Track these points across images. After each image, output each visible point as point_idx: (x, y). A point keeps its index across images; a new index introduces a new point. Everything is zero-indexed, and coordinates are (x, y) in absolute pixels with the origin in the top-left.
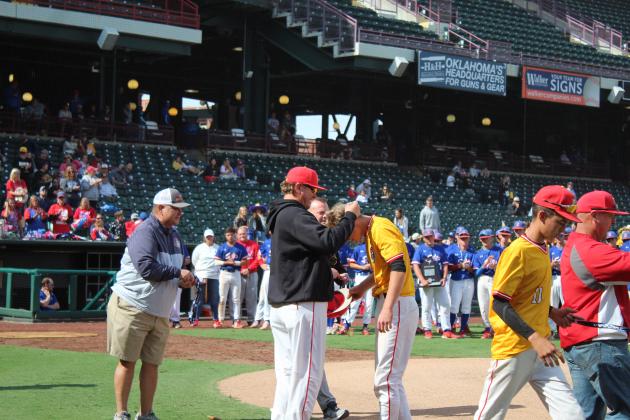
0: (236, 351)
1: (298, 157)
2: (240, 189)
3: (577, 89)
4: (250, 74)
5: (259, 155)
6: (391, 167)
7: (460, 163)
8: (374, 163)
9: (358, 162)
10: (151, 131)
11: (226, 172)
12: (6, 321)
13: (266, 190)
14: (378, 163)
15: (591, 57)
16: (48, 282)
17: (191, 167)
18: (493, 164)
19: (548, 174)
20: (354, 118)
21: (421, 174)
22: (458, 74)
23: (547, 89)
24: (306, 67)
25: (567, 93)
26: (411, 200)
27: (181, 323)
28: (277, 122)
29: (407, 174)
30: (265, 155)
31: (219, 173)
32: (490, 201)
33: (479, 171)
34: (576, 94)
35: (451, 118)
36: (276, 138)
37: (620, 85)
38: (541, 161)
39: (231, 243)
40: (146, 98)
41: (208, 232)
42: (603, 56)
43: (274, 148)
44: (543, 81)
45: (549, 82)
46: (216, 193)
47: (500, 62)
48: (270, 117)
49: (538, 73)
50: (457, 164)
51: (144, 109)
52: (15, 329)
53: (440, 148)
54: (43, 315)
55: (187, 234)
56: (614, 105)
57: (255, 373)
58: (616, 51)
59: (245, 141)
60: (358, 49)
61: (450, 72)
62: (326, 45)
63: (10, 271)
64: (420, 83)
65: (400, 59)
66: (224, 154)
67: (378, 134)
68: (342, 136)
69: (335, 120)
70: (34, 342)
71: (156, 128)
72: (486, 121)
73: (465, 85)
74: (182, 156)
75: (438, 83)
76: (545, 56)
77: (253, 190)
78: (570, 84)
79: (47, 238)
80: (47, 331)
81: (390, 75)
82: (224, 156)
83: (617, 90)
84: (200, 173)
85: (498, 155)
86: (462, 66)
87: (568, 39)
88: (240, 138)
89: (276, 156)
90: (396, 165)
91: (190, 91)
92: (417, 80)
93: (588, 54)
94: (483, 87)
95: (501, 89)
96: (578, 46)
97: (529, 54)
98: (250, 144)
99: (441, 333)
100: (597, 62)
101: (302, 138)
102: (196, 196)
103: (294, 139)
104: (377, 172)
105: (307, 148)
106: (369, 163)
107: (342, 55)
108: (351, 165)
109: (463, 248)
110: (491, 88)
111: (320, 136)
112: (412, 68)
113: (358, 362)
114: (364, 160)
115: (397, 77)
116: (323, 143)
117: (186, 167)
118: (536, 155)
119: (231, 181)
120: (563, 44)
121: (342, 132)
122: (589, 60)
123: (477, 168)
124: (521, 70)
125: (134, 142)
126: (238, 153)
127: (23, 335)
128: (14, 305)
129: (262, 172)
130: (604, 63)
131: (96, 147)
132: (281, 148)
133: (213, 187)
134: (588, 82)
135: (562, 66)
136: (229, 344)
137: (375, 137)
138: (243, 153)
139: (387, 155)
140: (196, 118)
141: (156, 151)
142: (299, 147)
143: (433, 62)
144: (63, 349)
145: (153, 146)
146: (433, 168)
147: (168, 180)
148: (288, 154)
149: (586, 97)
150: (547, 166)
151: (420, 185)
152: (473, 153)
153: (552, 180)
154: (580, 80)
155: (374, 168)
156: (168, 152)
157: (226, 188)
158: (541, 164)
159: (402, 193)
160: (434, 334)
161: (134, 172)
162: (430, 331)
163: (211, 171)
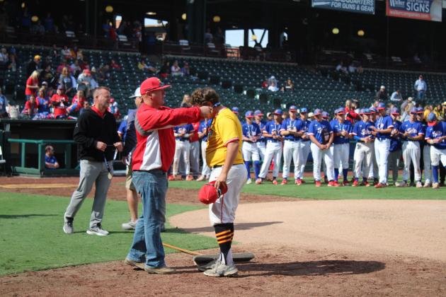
0: (183, 196)
1: (226, 60)
2: (185, 83)
3: (425, 9)
4: (192, 1)
5: (199, 58)
6: (293, 66)
7: (342, 63)
8: (281, 64)
9: (270, 63)
10: (122, 42)
12: (21, 176)
13: (204, 83)
14: (284, 64)
16: (49, 149)
17: (151, 68)
18: (365, 63)
19: (404, 70)
20: (267, 32)
21: (314, 71)
23: (404, 9)
25: (418, 12)
26: (307, 89)
28: (211, 36)
29: (304, 71)
30: (203, 58)
31: (170, 72)
32: (364, 90)
33: (355, 68)
34: (425, 12)
35: (336, 31)
38: (400, 61)
40: (119, 19)
43: (210, 53)
45: (405, 4)
48: (207, 32)
50: (339, 64)
51: (117, 26)
52: (28, 182)
53: (328, 52)
54: (47, 173)
57: (195, 211)
59: (189, 48)
63: (24, 141)
64: (313, 6)
67: (283, 43)
68: (258, 45)
69: (253, 33)
70: (41, 191)
71: (126, 40)
72: (361, 33)
73: (345, 7)
74: (144, 60)
75: (327, 5)
77: (195, 83)
78: (421, 5)
79: (50, 118)
80: (50, 183)
81: (292, 0)
84: (158, 72)
85: (369, 57)
88: (186, 47)
89: (211, 59)
90: (296, 64)
91: (150, 13)
92: (310, 3)
94: (358, 9)
95: (371, 9)
98: (193, 50)
101: (229, 46)
103: (224, 46)
104: (283, 70)
105: (233, 53)
106: (277, 63)
108: (264, 65)
110: (364, 9)
111: (242, 45)
113: (267, 203)
114: (274, 61)
115: (297, 3)
116: (245, 50)
117: (147, 67)
118: (396, 56)
119: (179, 77)
121: (258, 42)
123: (354, 66)
125: (110, 50)
126: (184, 57)
127: (33, 186)
128: (27, 166)
129: (201, 71)
131: (83, 54)
132: (216, 53)
134: (433, 3)
136: (177, 191)
137: (281, 45)
138: (188, 57)
139: (290, 58)
140: (154, 33)
141: (126, 56)
142: (229, 52)
144: (61, 195)
145: (124, 53)
146: (322, 66)
147: (134, 76)
148: (219, 57)
149: (432, 14)
150: (404, 64)
151: (314, 79)
152: (351, 55)
153: (407, 74)
154: (428, 2)
155: (281, 67)
156: (135, 57)
157: (176, 82)
158: (400, 63)
159: (301, 85)
160: (322, 183)
161: (110, 71)
162: (319, 181)
163: (165, 70)
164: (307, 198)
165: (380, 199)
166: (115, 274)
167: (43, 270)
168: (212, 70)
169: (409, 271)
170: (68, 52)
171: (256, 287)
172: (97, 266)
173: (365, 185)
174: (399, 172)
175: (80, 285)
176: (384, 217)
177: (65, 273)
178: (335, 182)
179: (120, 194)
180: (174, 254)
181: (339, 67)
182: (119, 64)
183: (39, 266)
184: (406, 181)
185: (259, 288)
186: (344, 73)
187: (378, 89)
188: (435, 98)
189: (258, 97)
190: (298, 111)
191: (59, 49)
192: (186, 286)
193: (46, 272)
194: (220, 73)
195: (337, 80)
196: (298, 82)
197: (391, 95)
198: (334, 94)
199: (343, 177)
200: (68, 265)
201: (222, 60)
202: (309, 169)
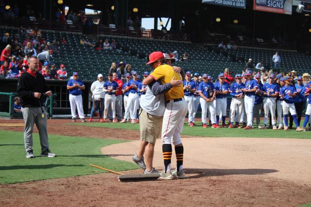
0: (110, 133)
1: (142, 38)
2: (113, 54)
3: (281, 6)
5: (123, 37)
6: (189, 44)
7: (222, 42)
9: (172, 41)
10: (69, 25)
11: (106, 46)
13: (126, 55)
14: (182, 42)
16: (17, 99)
17: (89, 43)
18: (238, 43)
19: (265, 47)
20: (170, 19)
21: (203, 47)
23: (266, 5)
25: (276, 8)
26: (198, 60)
28: (132, 21)
29: (196, 47)
30: (126, 37)
31: (103, 46)
32: (237, 61)
34: (280, 8)
35: (218, 20)
37: (302, 4)
38: (262, 41)
39: (111, 81)
40: (67, 8)
43: (130, 34)
44: (264, 1)
45: (267, 2)
46: (101, 56)
48: (128, 19)
50: (220, 43)
51: (66, 14)
52: (2, 122)
53: (213, 35)
54: (15, 116)
55: (87, 76)
56: (299, 13)
57: (119, 144)
59: (116, 30)
64: (203, 2)
66: (105, 37)
67: (182, 27)
68: (164, 28)
69: (161, 20)
70: (11, 128)
71: (71, 24)
72: (236, 21)
73: (225, 3)
74: (84, 37)
75: (212, 2)
77: (120, 54)
78: (277, 3)
80: (17, 123)
82: (106, 38)
83: (300, 6)
84: (94, 46)
85: (241, 38)
88: (113, 29)
89: (131, 38)
90: (190, 43)
91: (89, 5)
92: (201, 0)
94: (234, 4)
95: (243, 5)
98: (118, 32)
99: (211, 125)
101: (144, 29)
102: (92, 57)
103: (140, 29)
104: (181, 46)
105: (146, 34)
106: (177, 41)
108: (168, 42)
110: (238, 5)
114: (175, 40)
116: (155, 32)
117: (86, 43)
118: (260, 38)
119: (109, 50)
121: (164, 26)
123: (231, 45)
125: (60, 30)
126: (112, 36)
127: (5, 125)
128: (1, 110)
129: (125, 46)
131: (42, 32)
132: (133, 34)
133: (100, 53)
134: (286, 2)
136: (107, 130)
137: (180, 29)
138: (115, 36)
139: (186, 38)
140: (92, 19)
141: (71, 35)
142: (144, 33)
145: (70, 33)
146: (209, 44)
147: (77, 49)
148: (137, 37)
149: (285, 9)
150: (266, 44)
151: (203, 53)
152: (229, 37)
153: (268, 51)
154: (283, 1)
155: (180, 44)
156: (78, 35)
157: (106, 54)
158: (262, 43)
159: (193, 57)
160: (208, 126)
161: (61, 45)
162: (206, 124)
163: (99, 45)
164: (197, 136)
165: (248, 137)
166: (63, 187)
167: (12, 184)
168: (132, 46)
169: (267, 188)
170: (31, 31)
171: (162, 197)
172: (50, 181)
173: (237, 127)
174: (261, 118)
175: (38, 194)
176: (250, 150)
177: (28, 186)
178: (217, 124)
179: (67, 131)
180: (104, 174)
181: (220, 45)
182: (67, 40)
183: (10, 181)
184: (265, 125)
185: (163, 198)
186: (224, 49)
187: (247, 61)
188: (286, 67)
190: (192, 75)
191: (25, 29)
192: (112, 196)
193: (15, 185)
194: (137, 47)
195: (219, 54)
196: (192, 55)
197: (256, 65)
198: (216, 63)
199: (222, 121)
200: (30, 180)
201: (139, 38)
202: (198, 115)
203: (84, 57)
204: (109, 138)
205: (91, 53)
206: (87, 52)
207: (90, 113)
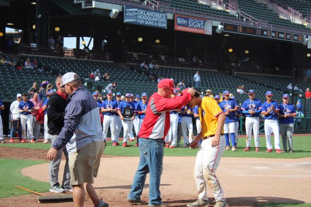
0: (31, 154)
1: (64, 58)
2: (34, 73)
3: (201, 26)
4: (40, 16)
5: (45, 56)
6: (111, 64)
7: (144, 62)
8: (103, 61)
9: (95, 60)
11: (28, 65)
13: (48, 74)
14: (104, 61)
15: (208, 11)
17: (10, 62)
18: (161, 62)
19: (186, 67)
20: (93, 39)
21: (125, 67)
22: (143, 18)
23: (187, 26)
24: (68, 13)
25: (196, 28)
27: (5, 140)
28: (54, 41)
29: (118, 67)
30: (47, 56)
31: (24, 65)
34: (201, 28)
35: (140, 39)
36: (53, 48)
37: (222, 24)
39: (25, 101)
41: (19, 95)
42: (214, 10)
43: (52, 53)
44: (185, 22)
45: (188, 22)
46: (22, 75)
47: (164, 12)
48: (50, 38)
49: (182, 18)
55: (8, 96)
56: (219, 34)
57: (40, 165)
58: (220, 8)
59: (37, 49)
60: (94, 4)
61: (140, 17)
62: (78, 2)
64: (125, 22)
65: (115, 10)
66: (27, 56)
67: (104, 47)
68: (87, 48)
69: (83, 40)
72: (158, 41)
73: (147, 23)
74: (5, 57)
75: (134, 22)
76: (186, 10)
77: (41, 74)
78: (198, 23)
81: (110, 17)
82: (27, 57)
83: (220, 27)
85: (163, 58)
86: (146, 14)
87: (197, 2)
88: (35, 48)
89: (53, 57)
90: (113, 62)
91: (10, 24)
92: (123, 20)
93: (207, 9)
94: (156, 25)
95: (165, 25)
96: (202, 5)
97: (178, 8)
98: (40, 51)
100: (211, 13)
101: (66, 48)
102: (12, 77)
103: (62, 49)
104: (104, 66)
105: (69, 53)
106: (99, 61)
107: (86, 7)
108: (91, 62)
109: (144, 103)
110: (160, 25)
111: (75, 48)
112: (121, 14)
114: (97, 59)
115: (113, 19)
116: (77, 51)
117: (7, 62)
118: (181, 58)
119: (30, 69)
120: (194, 4)
121: (87, 46)
122: (207, 12)
123: (153, 64)
124: (174, 16)
126: (34, 55)
129: (46, 65)
130: (214, 13)
132: (56, 53)
133: (20, 73)
134: (206, 23)
135: (194, 15)
136: (27, 150)
137: (103, 48)
138: (37, 56)
139: (108, 57)
140: (12, 38)
142: (66, 53)
143: (131, 12)
146: (131, 64)
148: (59, 56)
149: (205, 28)
150: (187, 63)
151: (125, 72)
152: (151, 56)
153: (189, 70)
154: (203, 21)
155: (102, 63)
157: (28, 73)
158: (183, 62)
159: (116, 76)
163: (20, 64)
164: (119, 155)
168: (54, 65)
180: (24, 195)
181: (142, 65)
186: (145, 69)
189: (86, 84)
190: (114, 94)
194: (59, 67)
195: (141, 73)
196: (114, 74)
198: (138, 83)
203: (4, 76)
204: (29, 159)
205: (12, 73)
206: (7, 71)
207: (10, 134)
